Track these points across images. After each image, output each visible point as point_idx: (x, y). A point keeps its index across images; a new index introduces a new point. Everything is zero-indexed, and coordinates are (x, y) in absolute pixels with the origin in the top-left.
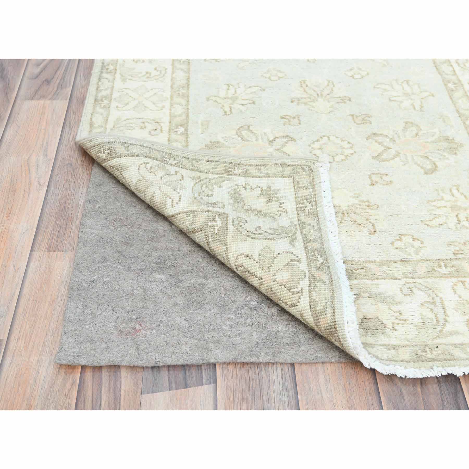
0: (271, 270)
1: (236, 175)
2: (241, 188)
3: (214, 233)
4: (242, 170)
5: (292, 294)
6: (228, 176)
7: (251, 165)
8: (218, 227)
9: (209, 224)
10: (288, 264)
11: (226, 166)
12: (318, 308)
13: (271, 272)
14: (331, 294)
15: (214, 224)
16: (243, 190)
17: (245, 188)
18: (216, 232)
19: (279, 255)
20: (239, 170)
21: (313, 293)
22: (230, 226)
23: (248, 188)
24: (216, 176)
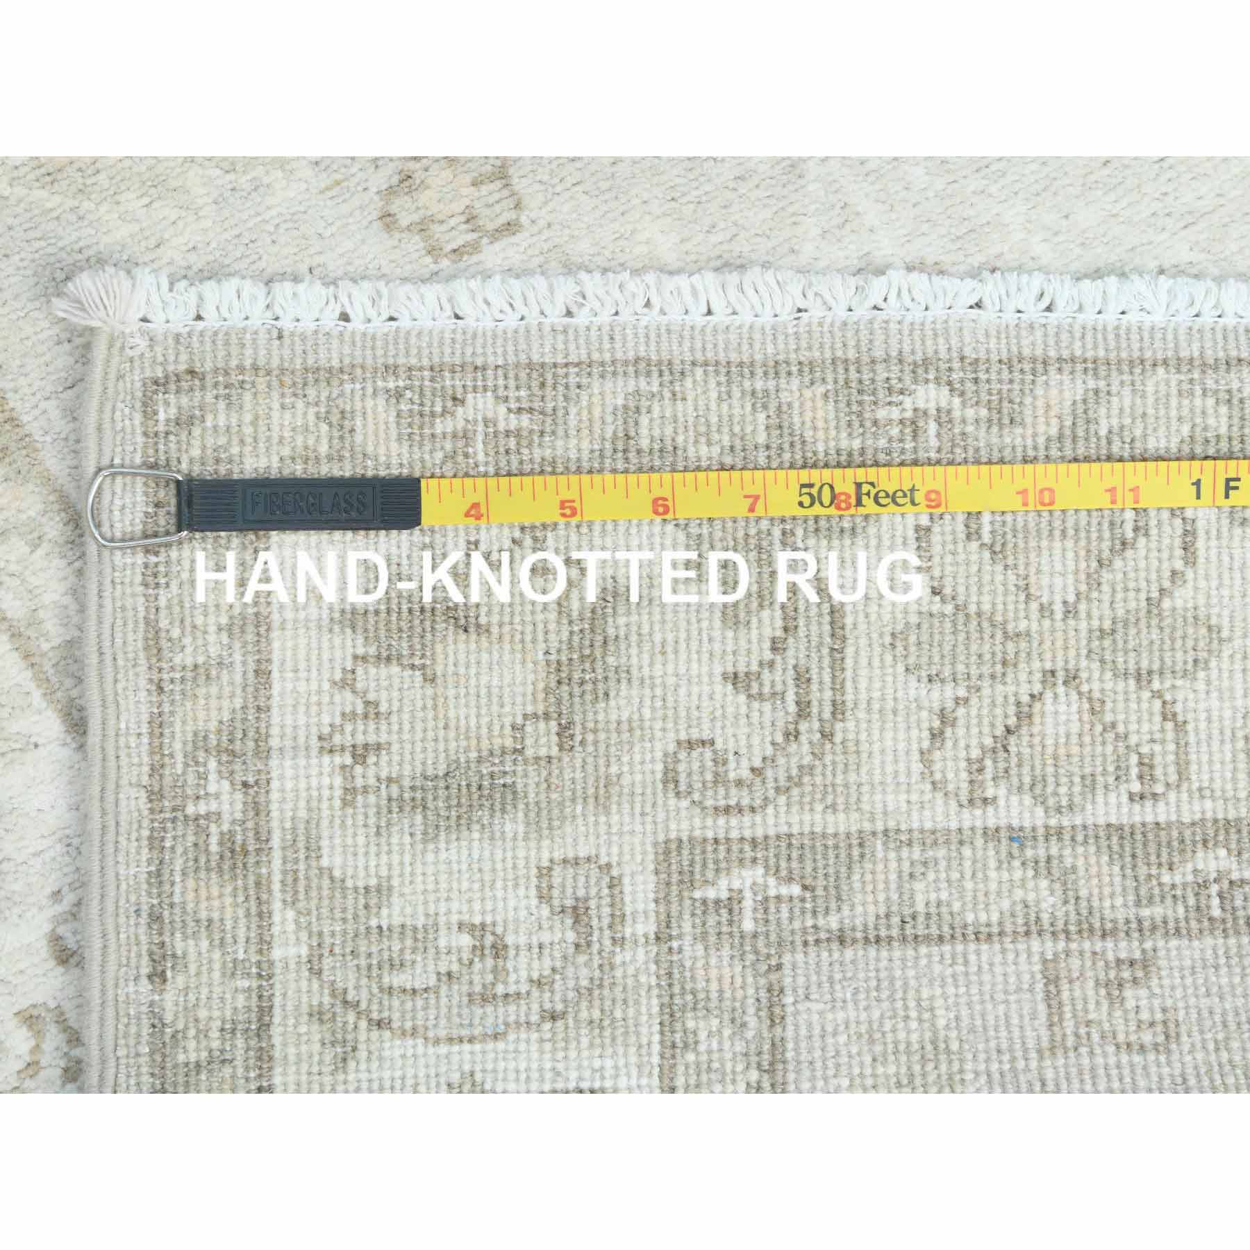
0: (1023, 625)
1: (257, 809)
2: (365, 775)
3: (803, 900)
4: (203, 777)
5: (1147, 535)
6: (277, 855)
7: (158, 724)
8: (772, 881)
9: (748, 925)
10: (996, 551)
11: (195, 867)
12: (1223, 430)
13: (1034, 626)
14: (1161, 370)
15: (748, 903)
16: (383, 766)
17: (360, 754)
18: (796, 890)
19: (948, 591)
20: (212, 789)
21: (1152, 444)
22: (769, 823)
23: (365, 733)
24: (283, 919)
